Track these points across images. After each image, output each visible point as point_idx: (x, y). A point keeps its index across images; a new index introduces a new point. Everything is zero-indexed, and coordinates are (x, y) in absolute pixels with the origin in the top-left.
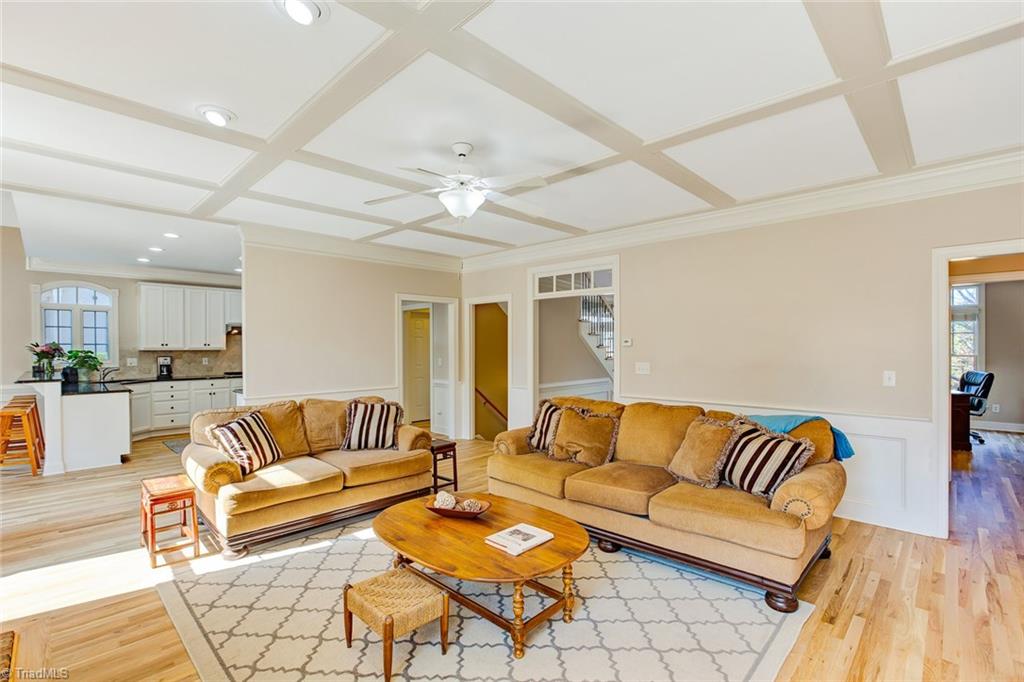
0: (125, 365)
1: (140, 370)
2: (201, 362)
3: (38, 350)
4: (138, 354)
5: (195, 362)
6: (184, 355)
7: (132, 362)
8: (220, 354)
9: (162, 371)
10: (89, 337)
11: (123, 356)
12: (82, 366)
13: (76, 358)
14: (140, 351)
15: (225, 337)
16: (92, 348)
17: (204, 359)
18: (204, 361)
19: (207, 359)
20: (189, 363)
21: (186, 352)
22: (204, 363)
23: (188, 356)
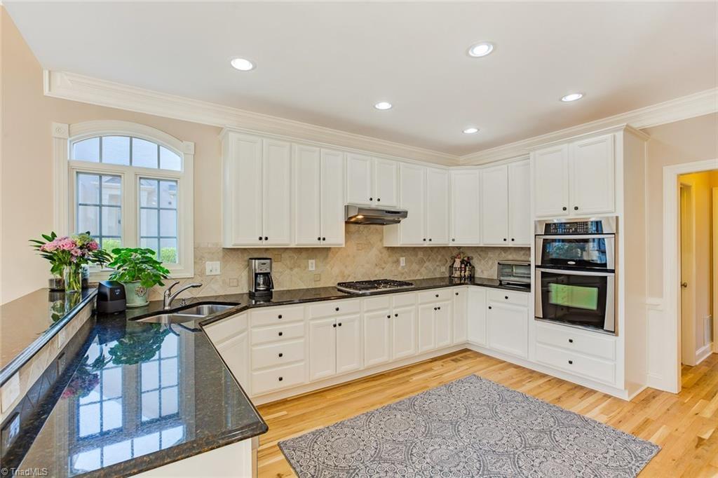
0: (202, 273)
1: (224, 282)
2: (307, 267)
3: (49, 246)
4: (221, 254)
5: (299, 266)
6: (285, 255)
7: (213, 267)
8: (330, 254)
9: (257, 284)
10: (148, 224)
11: (199, 259)
12: (135, 278)
13: (125, 261)
14: (224, 248)
15: (343, 224)
16: (153, 245)
17: (310, 261)
18: (310, 264)
19: (313, 261)
20: (291, 269)
21: (288, 251)
22: (310, 269)
23: (290, 257)
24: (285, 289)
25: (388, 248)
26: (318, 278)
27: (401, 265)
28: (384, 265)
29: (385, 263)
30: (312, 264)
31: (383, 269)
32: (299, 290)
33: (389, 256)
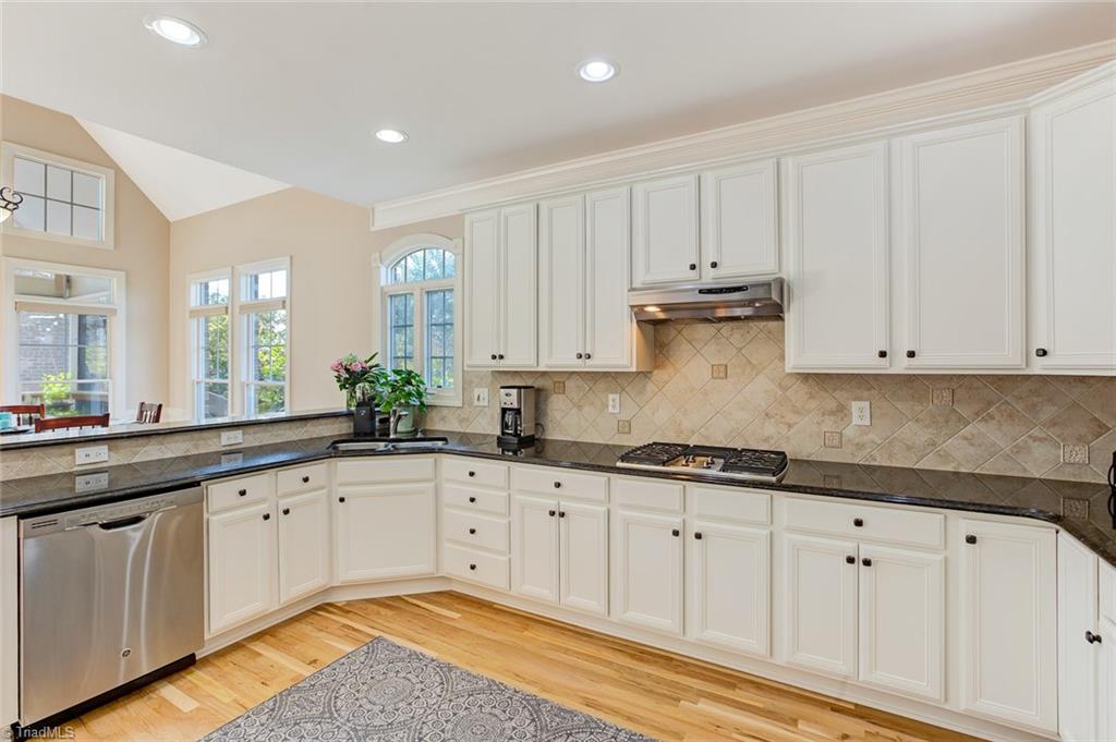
0: (471, 402)
2: (605, 406)
4: (489, 379)
5: (593, 404)
6: (571, 383)
7: (480, 396)
11: (469, 383)
17: (611, 396)
18: (611, 403)
19: (617, 397)
20: (580, 407)
21: (574, 376)
22: (611, 409)
23: (577, 387)
24: (570, 439)
25: (806, 377)
26: (626, 427)
27: (855, 421)
28: (792, 418)
29: (797, 412)
30: (614, 400)
31: (790, 426)
32: (592, 444)
33: (812, 397)
